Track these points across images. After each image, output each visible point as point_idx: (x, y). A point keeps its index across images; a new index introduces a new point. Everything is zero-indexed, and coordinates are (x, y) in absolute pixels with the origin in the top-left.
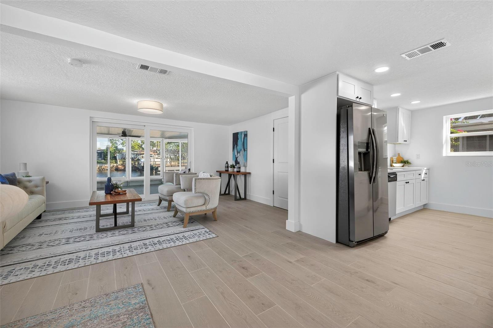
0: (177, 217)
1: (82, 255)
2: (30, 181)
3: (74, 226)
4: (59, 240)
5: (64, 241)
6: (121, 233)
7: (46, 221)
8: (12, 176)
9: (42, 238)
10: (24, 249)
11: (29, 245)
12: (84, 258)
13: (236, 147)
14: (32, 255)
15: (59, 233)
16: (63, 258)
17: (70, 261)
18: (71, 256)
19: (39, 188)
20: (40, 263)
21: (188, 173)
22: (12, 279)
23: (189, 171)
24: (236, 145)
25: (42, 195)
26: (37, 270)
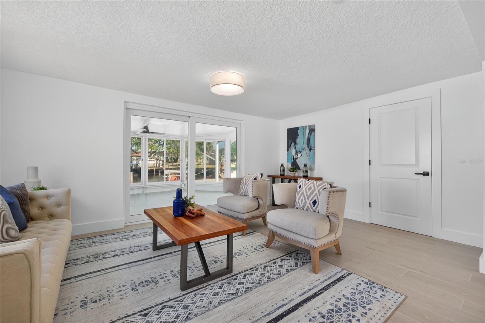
0: (274, 248)
2: (48, 197)
8: (21, 190)
13: (295, 145)
19: (62, 208)
21: (260, 180)
23: (262, 176)
24: (293, 144)
25: (69, 220)
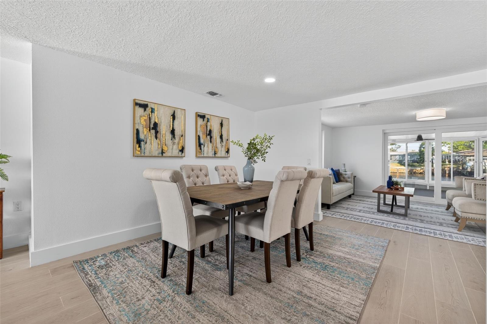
1: (364, 218)
2: (346, 174)
3: (366, 206)
4: (356, 209)
5: (358, 211)
6: (394, 217)
7: (353, 199)
8: (339, 171)
9: (349, 206)
10: (340, 208)
11: (343, 207)
12: (365, 220)
14: (343, 211)
15: (357, 206)
16: (355, 217)
17: (358, 219)
18: (359, 217)
19: (350, 179)
20: (345, 215)
22: (334, 216)
25: (351, 183)
26: (343, 217)
